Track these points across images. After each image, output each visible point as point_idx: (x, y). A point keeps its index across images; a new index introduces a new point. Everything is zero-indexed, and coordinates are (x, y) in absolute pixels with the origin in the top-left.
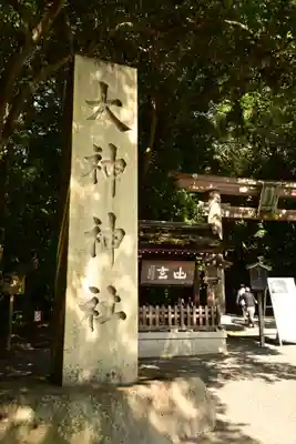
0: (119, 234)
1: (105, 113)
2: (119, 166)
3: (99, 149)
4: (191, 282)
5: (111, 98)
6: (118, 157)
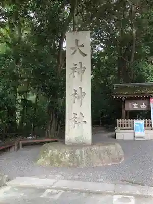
0: (83, 94)
1: (78, 51)
2: (83, 69)
3: (76, 65)
5: (79, 44)
6: (83, 66)
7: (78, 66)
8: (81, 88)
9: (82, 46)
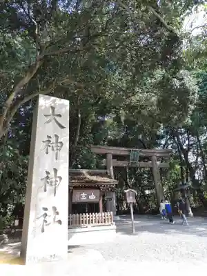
0: (58, 179)
1: (53, 121)
2: (59, 145)
3: (50, 137)
4: (98, 200)
5: (56, 113)
6: (59, 140)
7: (53, 140)
8: (56, 170)
9: (60, 116)
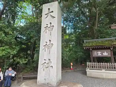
1: (49, 16)
4: (110, 56)
6: (52, 25)
7: (49, 26)
8: (50, 41)
9: (52, 12)
